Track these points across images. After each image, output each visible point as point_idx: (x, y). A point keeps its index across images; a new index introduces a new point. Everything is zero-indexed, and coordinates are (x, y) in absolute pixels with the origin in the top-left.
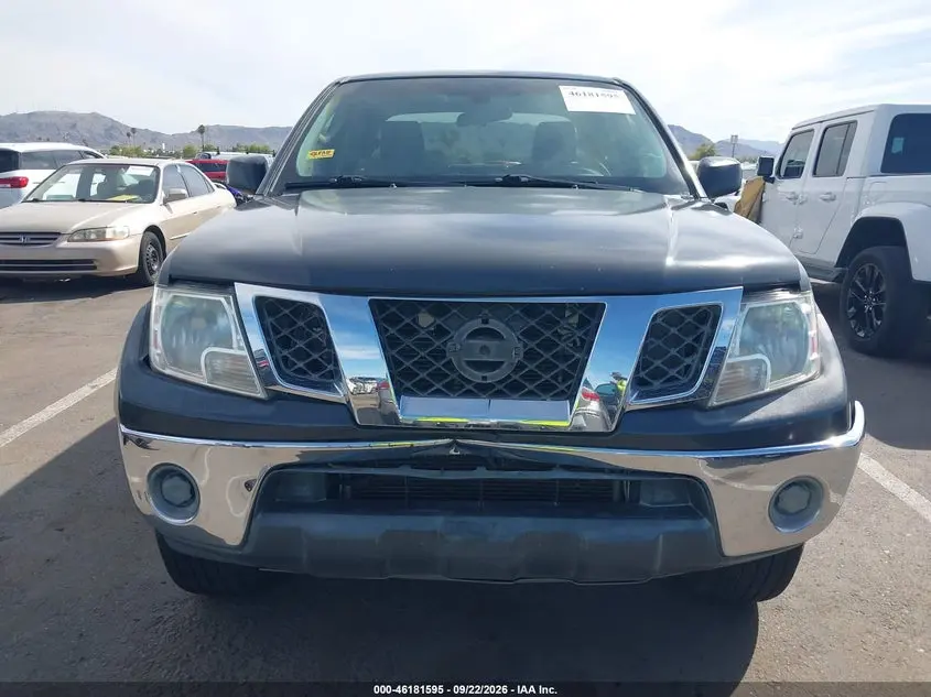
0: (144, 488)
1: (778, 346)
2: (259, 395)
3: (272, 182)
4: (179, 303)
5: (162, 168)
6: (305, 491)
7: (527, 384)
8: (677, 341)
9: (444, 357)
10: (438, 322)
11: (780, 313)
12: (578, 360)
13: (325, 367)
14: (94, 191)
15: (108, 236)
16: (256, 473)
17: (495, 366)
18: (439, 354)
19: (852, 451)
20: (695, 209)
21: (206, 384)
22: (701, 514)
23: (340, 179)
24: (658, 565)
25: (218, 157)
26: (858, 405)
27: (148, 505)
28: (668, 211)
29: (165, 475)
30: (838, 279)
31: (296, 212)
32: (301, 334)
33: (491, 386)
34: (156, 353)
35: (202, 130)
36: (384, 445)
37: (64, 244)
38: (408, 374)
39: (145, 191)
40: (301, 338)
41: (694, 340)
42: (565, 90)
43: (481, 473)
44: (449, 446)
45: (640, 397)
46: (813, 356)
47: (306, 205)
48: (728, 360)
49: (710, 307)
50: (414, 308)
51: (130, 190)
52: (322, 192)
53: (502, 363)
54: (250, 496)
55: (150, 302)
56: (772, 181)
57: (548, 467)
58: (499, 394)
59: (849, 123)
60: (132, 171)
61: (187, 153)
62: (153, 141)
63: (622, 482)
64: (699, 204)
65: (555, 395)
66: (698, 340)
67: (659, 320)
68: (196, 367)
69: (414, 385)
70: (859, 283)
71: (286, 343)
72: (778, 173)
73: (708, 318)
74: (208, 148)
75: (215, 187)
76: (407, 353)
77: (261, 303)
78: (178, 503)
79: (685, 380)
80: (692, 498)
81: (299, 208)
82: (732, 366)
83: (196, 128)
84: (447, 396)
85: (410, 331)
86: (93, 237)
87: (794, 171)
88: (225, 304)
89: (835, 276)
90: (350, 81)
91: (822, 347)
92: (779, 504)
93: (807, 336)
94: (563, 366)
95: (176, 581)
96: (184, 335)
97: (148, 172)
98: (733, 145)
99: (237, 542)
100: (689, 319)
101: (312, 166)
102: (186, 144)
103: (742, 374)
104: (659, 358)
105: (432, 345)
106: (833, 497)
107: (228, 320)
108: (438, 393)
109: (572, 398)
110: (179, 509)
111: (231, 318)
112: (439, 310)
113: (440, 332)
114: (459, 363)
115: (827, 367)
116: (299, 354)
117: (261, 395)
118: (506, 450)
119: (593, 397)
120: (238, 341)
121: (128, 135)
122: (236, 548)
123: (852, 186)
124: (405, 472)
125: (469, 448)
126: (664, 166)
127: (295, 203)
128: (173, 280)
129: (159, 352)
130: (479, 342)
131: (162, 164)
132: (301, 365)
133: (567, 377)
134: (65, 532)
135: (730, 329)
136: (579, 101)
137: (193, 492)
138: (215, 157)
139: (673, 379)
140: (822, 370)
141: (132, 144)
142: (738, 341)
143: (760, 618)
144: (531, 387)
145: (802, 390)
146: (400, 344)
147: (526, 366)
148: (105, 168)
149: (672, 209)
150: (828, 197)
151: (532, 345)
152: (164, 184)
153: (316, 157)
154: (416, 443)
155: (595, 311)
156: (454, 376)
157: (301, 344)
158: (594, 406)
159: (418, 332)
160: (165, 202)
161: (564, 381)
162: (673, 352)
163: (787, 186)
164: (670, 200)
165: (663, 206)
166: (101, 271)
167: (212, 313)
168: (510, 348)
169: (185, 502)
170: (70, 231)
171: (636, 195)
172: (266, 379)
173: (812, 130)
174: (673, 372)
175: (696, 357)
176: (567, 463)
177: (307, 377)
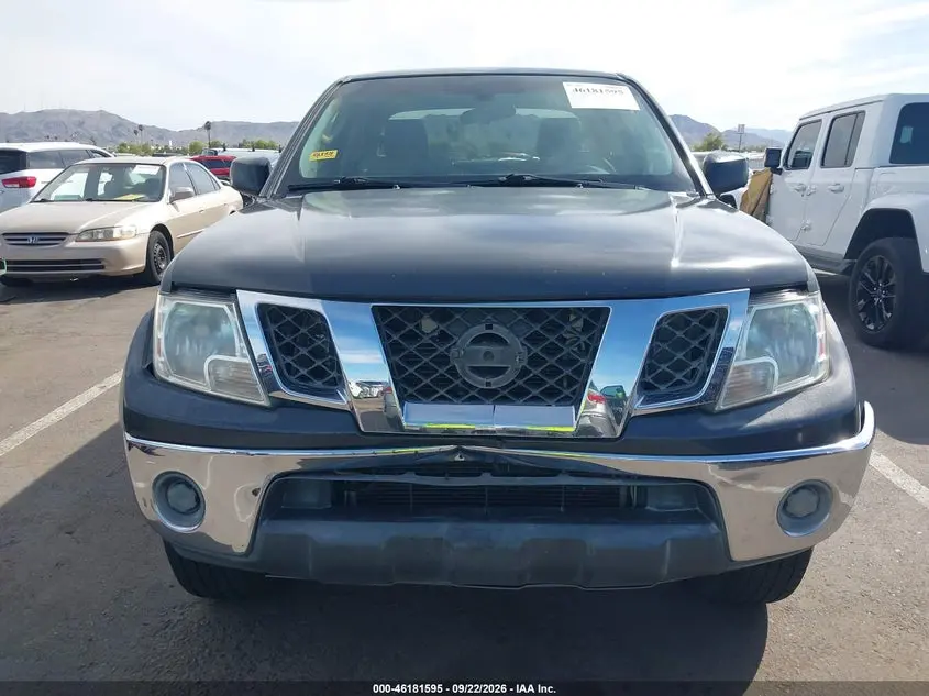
0: (150, 495)
1: (785, 347)
2: (262, 403)
3: (275, 184)
4: (183, 311)
5: (168, 166)
6: (310, 498)
7: (531, 390)
8: (682, 345)
9: (447, 363)
10: (442, 328)
11: (787, 316)
12: (583, 365)
13: (328, 374)
14: (101, 190)
15: (115, 236)
16: (261, 482)
17: (498, 371)
18: (443, 359)
19: (863, 453)
20: (700, 206)
21: (209, 391)
22: (708, 518)
23: (343, 180)
24: (665, 570)
25: (225, 154)
26: (867, 406)
27: (154, 512)
28: (673, 210)
29: (170, 483)
30: (847, 272)
31: (299, 215)
32: (305, 342)
33: (495, 392)
34: (159, 361)
35: (208, 126)
36: (388, 452)
37: (72, 244)
38: (411, 381)
39: (152, 190)
40: (305, 346)
41: (701, 343)
42: (569, 87)
43: (486, 480)
44: (454, 452)
45: (645, 402)
46: (822, 358)
47: (310, 207)
48: (735, 364)
49: (717, 310)
50: (417, 314)
51: (138, 189)
52: (326, 194)
53: (507, 368)
54: (257, 500)
55: (154, 310)
56: (780, 172)
57: (554, 473)
58: (504, 400)
59: (856, 113)
60: (138, 170)
61: (194, 150)
62: (161, 138)
63: (629, 487)
64: (705, 202)
65: (558, 401)
66: (704, 343)
67: (665, 325)
68: (199, 375)
69: (418, 391)
70: (869, 276)
71: (288, 350)
72: (786, 164)
73: (715, 320)
74: (216, 145)
75: (221, 185)
76: (411, 359)
77: (263, 309)
78: (183, 510)
79: (690, 384)
80: (699, 502)
81: (303, 210)
82: (740, 370)
83: (202, 125)
84: (451, 402)
85: (412, 337)
86: (100, 236)
87: (802, 162)
88: (228, 312)
89: (844, 268)
90: (352, 81)
91: (831, 348)
92: (788, 509)
93: (815, 339)
94: (568, 371)
95: (184, 586)
96: (187, 342)
97: (154, 171)
98: (740, 136)
99: (244, 550)
100: (695, 322)
101: (315, 167)
102: (192, 141)
103: (750, 377)
104: (666, 362)
105: (435, 350)
106: (844, 498)
107: (231, 327)
108: (442, 399)
109: (577, 403)
110: (184, 517)
111: (233, 324)
112: (442, 316)
113: (444, 337)
114: (462, 368)
115: (835, 368)
116: (303, 362)
117: (264, 402)
118: (510, 456)
119: (598, 399)
120: (242, 349)
121: (136, 132)
122: (242, 555)
123: (861, 177)
124: (410, 478)
125: (474, 454)
126: (670, 164)
127: (297, 206)
128: (175, 288)
129: (162, 359)
130: (484, 348)
131: (169, 162)
132: (303, 372)
133: (572, 382)
134: (75, 535)
135: (737, 330)
136: (582, 97)
137: (199, 500)
138: (221, 153)
139: (680, 383)
140: (831, 372)
141: (139, 141)
142: (745, 344)
143: (770, 620)
144: (535, 392)
145: (810, 393)
146: (404, 350)
147: (530, 372)
148: (112, 167)
149: (677, 207)
150: (837, 188)
151: (536, 350)
152: (170, 183)
153: (319, 158)
154: (419, 450)
155: (600, 316)
156: (458, 382)
157: (304, 351)
158: (600, 408)
159: (422, 338)
160: (172, 201)
161: (570, 386)
162: (680, 356)
163: (795, 177)
164: (675, 197)
165: (667, 204)
166: (109, 270)
167: (215, 320)
168: (515, 354)
169: (192, 509)
170: (78, 230)
171: (641, 194)
172: (270, 386)
173: (820, 120)
174: (679, 376)
175: (703, 360)
176: (572, 469)
177: (310, 384)
